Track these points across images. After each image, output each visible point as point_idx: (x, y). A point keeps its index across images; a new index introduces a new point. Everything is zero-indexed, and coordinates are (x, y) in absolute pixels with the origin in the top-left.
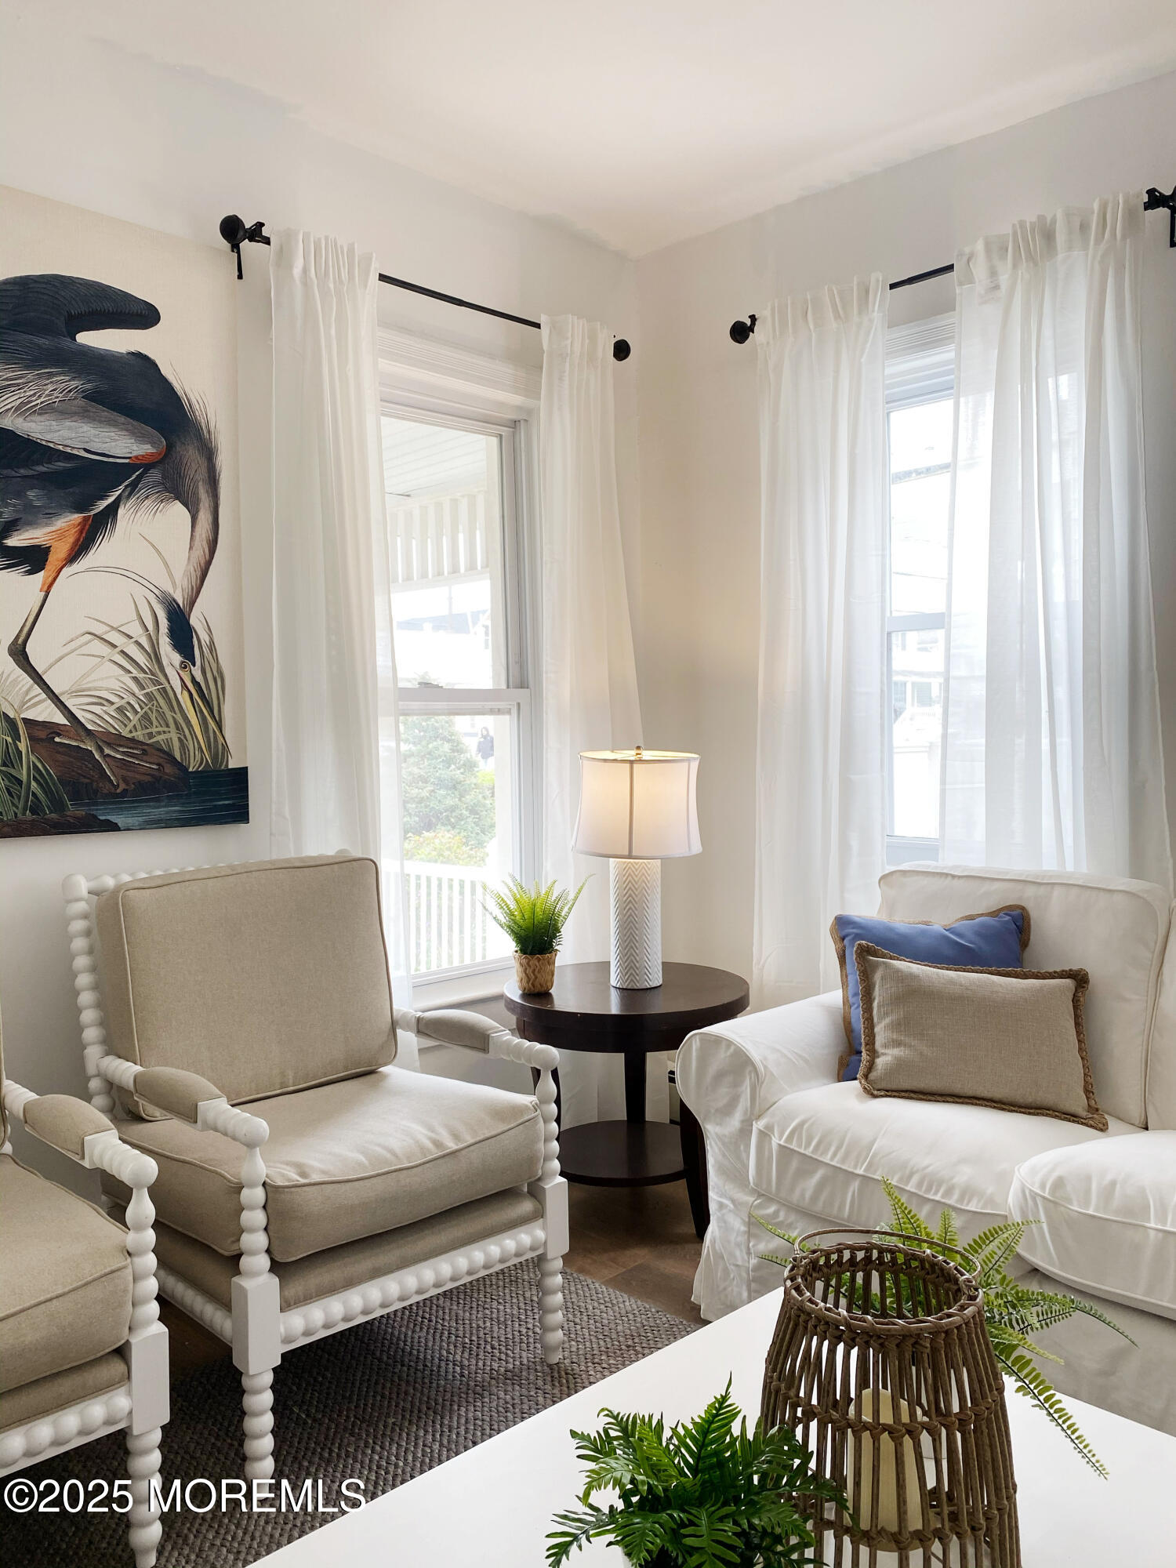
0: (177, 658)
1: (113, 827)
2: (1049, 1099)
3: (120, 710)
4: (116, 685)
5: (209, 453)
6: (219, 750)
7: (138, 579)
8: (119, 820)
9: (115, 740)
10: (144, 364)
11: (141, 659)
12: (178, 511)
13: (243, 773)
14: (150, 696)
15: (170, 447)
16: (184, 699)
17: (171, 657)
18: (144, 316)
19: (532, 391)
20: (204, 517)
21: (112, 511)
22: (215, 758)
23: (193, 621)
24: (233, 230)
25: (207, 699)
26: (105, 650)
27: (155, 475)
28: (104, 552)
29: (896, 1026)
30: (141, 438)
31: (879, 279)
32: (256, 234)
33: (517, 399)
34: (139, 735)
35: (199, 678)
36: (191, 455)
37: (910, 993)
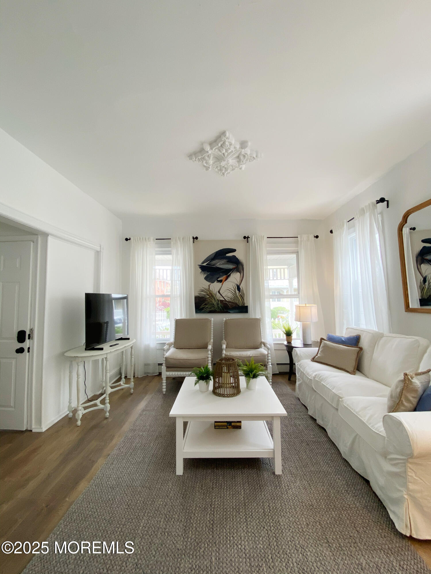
0: (238, 292)
1: (229, 313)
2: (344, 368)
3: (231, 298)
4: (230, 295)
5: (242, 266)
6: (244, 303)
7: (234, 283)
8: (230, 312)
9: (229, 302)
10: (234, 256)
11: (234, 292)
12: (238, 274)
13: (247, 307)
14: (235, 297)
15: (237, 266)
16: (239, 297)
17: (237, 292)
18: (234, 251)
19: (298, 247)
20: (242, 274)
21: (230, 275)
22: (243, 304)
23: (240, 287)
24: (245, 237)
25: (242, 297)
26: (229, 291)
27: (236, 269)
28: (229, 279)
29: (321, 351)
30: (234, 265)
31: (345, 221)
32: (248, 237)
33: (297, 249)
34: (233, 301)
35: (241, 294)
36: (240, 267)
37: (326, 346)
